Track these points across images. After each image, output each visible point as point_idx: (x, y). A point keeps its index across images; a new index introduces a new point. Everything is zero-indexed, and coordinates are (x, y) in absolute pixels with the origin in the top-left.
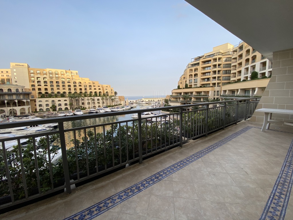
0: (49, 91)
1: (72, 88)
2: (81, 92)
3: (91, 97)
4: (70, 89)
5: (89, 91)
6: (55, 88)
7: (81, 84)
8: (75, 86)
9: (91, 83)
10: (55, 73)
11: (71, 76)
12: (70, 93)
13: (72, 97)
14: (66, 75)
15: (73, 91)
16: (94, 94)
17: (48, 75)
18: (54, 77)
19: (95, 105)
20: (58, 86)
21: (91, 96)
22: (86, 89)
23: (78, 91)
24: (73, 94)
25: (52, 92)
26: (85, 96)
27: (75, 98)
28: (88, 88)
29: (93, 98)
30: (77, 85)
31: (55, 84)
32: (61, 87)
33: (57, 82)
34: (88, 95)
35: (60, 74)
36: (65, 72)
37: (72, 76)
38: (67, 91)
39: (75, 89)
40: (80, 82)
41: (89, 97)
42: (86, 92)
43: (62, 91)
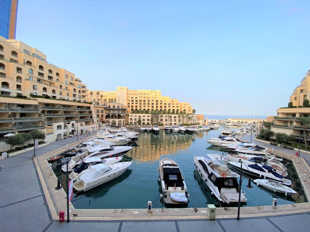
0: (138, 108)
1: (155, 106)
2: (161, 110)
3: (169, 115)
4: (153, 107)
5: (167, 109)
6: (142, 105)
7: (162, 102)
8: (157, 104)
9: (171, 101)
10: (144, 93)
11: (154, 95)
12: (152, 110)
13: (153, 114)
14: (151, 94)
15: (155, 109)
16: (172, 112)
17: (139, 94)
18: (143, 96)
19: (171, 122)
20: (145, 104)
21: (169, 113)
22: (165, 107)
23: (159, 109)
24: (155, 111)
25: (140, 109)
26: (164, 113)
27: (156, 114)
28: (167, 106)
29: (170, 115)
30: (159, 103)
31: (143, 102)
32: (147, 105)
33: (144, 101)
34: (166, 112)
35: (147, 94)
36: (151, 92)
37: (156, 95)
38: (150, 108)
39: (157, 107)
40: (162, 101)
41: (167, 114)
42: (165, 110)
43: (146, 108)
